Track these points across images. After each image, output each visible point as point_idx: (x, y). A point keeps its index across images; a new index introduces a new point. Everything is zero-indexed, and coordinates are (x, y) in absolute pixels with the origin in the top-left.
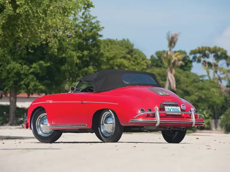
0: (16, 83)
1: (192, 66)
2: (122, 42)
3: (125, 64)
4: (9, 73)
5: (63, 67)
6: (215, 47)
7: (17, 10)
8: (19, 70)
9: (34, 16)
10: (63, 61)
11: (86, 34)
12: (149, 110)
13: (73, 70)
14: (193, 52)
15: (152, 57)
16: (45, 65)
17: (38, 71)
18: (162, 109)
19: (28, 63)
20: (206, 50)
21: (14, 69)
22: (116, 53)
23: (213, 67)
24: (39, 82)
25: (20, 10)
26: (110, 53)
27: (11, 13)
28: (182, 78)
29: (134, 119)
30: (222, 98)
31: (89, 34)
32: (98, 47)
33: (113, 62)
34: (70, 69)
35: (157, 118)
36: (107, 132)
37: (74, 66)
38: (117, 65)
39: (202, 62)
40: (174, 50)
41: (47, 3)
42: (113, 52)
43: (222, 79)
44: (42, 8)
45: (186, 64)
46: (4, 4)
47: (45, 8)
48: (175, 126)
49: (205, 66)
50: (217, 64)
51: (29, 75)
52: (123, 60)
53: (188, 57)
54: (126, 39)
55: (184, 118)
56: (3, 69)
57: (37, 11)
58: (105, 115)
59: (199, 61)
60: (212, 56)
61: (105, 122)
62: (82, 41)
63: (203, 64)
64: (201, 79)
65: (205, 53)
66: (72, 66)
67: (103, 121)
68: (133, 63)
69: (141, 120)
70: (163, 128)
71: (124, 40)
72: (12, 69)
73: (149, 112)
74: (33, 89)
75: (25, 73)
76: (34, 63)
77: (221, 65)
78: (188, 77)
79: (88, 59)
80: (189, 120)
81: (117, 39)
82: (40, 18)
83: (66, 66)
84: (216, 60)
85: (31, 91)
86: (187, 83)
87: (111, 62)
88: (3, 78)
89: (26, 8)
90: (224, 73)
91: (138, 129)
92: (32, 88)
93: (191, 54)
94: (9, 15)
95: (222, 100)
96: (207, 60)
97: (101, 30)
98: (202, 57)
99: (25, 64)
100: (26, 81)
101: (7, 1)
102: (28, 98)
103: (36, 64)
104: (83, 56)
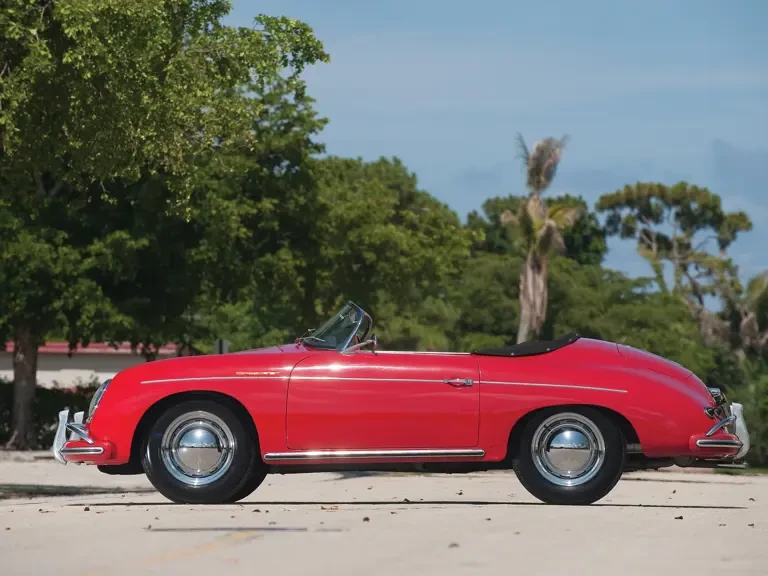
0: (34, 304)
1: (605, 250)
2: (376, 166)
3: (399, 241)
4: (11, 273)
5: (194, 252)
6: (683, 186)
8: (43, 262)
10: (191, 233)
11: (269, 144)
14: (609, 203)
15: (472, 217)
16: (132, 243)
17: (111, 266)
20: (650, 196)
21: (29, 258)
22: (369, 207)
23: (675, 252)
24: (113, 304)
25: (76, 55)
26: (349, 204)
27: (47, 67)
28: (576, 288)
30: (709, 355)
31: (279, 143)
32: (310, 184)
33: (360, 236)
34: (215, 259)
37: (229, 249)
38: (372, 247)
39: (638, 234)
40: (546, 194)
41: (164, 41)
42: (361, 203)
43: (705, 291)
44: (150, 56)
45: (587, 240)
46: (22, 39)
47: (158, 56)
49: (649, 247)
50: (686, 241)
51: (80, 280)
52: (391, 227)
53: (591, 217)
54: (390, 160)
57: (132, 65)
59: (629, 232)
60: (670, 214)
62: (257, 166)
63: (642, 241)
64: (638, 290)
65: (649, 205)
66: (222, 251)
68: (427, 240)
71: (383, 161)
72: (23, 258)
74: (92, 326)
75: (67, 272)
76: (95, 241)
77: (701, 244)
78: (593, 285)
79: (276, 225)
81: (360, 159)
83: (202, 248)
84: (684, 229)
85: (85, 333)
86: (590, 303)
87: (352, 236)
90: (710, 273)
92: (87, 322)
93: (601, 208)
94: (38, 74)
95: (706, 361)
96: (654, 228)
97: (317, 130)
98: (639, 217)
99: (66, 242)
100: (70, 297)
101: (34, 32)
102: (70, 355)
103: (102, 244)
104: (260, 216)
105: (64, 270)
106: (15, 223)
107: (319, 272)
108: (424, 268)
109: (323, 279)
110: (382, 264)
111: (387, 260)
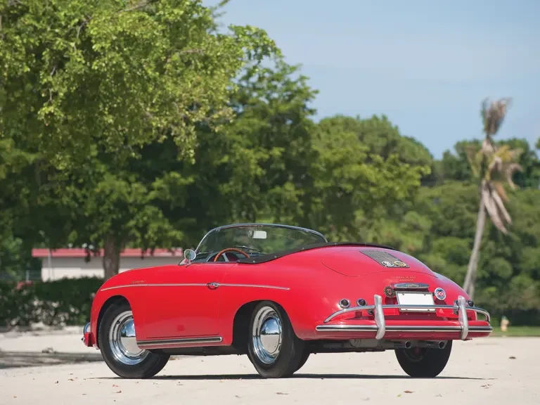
0: (116, 225)
2: (370, 122)
3: (369, 176)
4: (100, 203)
5: (225, 186)
7: (95, 63)
8: (122, 195)
9: (134, 77)
10: (224, 173)
11: (277, 109)
12: (360, 301)
13: (249, 194)
15: (446, 154)
16: (183, 181)
17: (168, 197)
18: (390, 299)
19: (144, 179)
21: (112, 191)
22: (348, 152)
24: (171, 222)
25: (101, 63)
26: (334, 151)
27: (81, 69)
29: (325, 323)
31: (284, 108)
32: (306, 137)
33: (342, 172)
34: (240, 191)
35: (379, 320)
36: (266, 355)
37: (250, 184)
38: (350, 181)
40: (497, 138)
41: (164, 46)
42: (342, 150)
44: (154, 58)
45: (529, 170)
46: (66, 49)
47: (160, 57)
48: (423, 339)
51: (147, 206)
52: (364, 166)
53: (532, 153)
54: (380, 117)
55: (443, 320)
56: (88, 194)
57: (141, 66)
58: (262, 313)
61: (263, 330)
62: (269, 125)
66: (245, 185)
67: (257, 330)
68: (389, 175)
69: (342, 326)
70: (395, 342)
71: (375, 118)
72: (108, 192)
73: (361, 308)
74: (156, 238)
75: (138, 202)
76: (157, 179)
78: (530, 202)
79: (283, 166)
80: (455, 325)
81: (358, 117)
82: (149, 80)
83: (231, 183)
85: (152, 243)
87: (336, 173)
88: (87, 214)
89: (113, 58)
91: (338, 346)
92: (152, 235)
93: (538, 147)
94: (76, 74)
99: (137, 180)
100: (140, 219)
101: (73, 44)
102: (142, 258)
103: (162, 181)
104: (271, 160)
105: (136, 201)
106: (102, 168)
107: (313, 199)
108: (387, 195)
109: (316, 203)
110: (358, 192)
111: (361, 189)
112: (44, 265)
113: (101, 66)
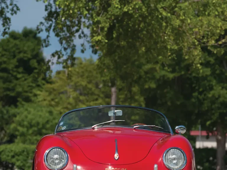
7: (126, 7)
88: (204, 110)
89: (137, 4)
94: (115, 15)
106: (214, 82)
112: (197, 139)
113: (129, 10)
